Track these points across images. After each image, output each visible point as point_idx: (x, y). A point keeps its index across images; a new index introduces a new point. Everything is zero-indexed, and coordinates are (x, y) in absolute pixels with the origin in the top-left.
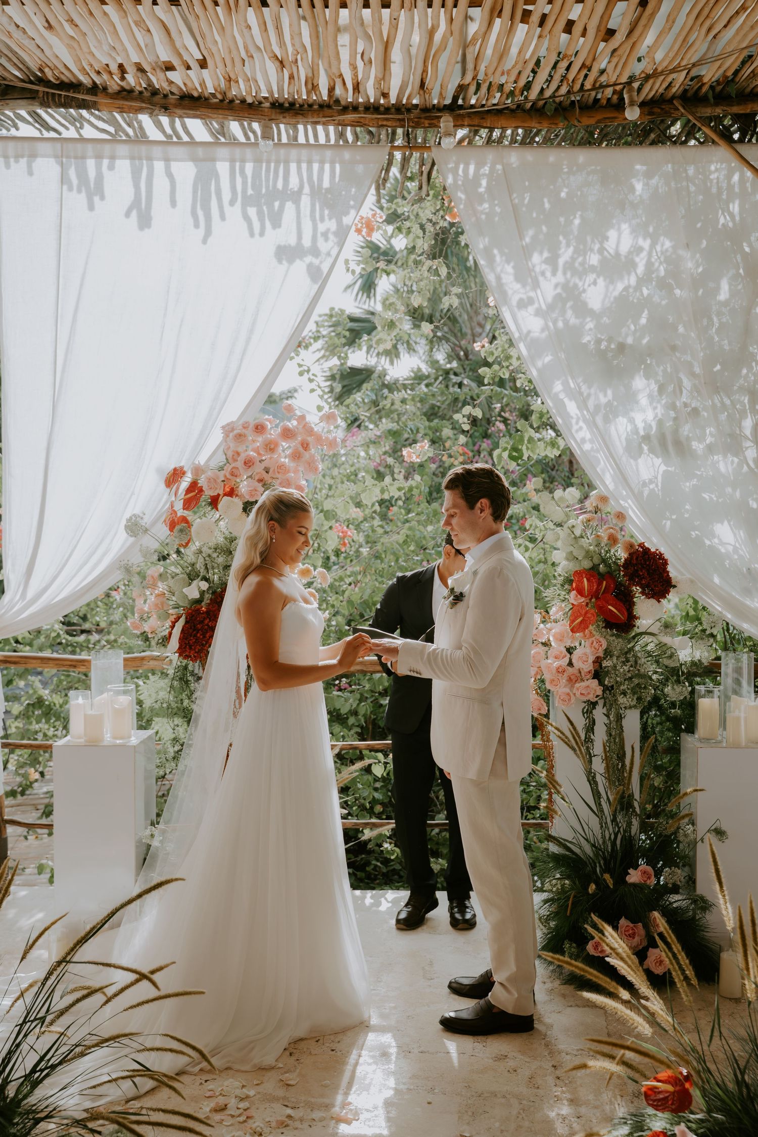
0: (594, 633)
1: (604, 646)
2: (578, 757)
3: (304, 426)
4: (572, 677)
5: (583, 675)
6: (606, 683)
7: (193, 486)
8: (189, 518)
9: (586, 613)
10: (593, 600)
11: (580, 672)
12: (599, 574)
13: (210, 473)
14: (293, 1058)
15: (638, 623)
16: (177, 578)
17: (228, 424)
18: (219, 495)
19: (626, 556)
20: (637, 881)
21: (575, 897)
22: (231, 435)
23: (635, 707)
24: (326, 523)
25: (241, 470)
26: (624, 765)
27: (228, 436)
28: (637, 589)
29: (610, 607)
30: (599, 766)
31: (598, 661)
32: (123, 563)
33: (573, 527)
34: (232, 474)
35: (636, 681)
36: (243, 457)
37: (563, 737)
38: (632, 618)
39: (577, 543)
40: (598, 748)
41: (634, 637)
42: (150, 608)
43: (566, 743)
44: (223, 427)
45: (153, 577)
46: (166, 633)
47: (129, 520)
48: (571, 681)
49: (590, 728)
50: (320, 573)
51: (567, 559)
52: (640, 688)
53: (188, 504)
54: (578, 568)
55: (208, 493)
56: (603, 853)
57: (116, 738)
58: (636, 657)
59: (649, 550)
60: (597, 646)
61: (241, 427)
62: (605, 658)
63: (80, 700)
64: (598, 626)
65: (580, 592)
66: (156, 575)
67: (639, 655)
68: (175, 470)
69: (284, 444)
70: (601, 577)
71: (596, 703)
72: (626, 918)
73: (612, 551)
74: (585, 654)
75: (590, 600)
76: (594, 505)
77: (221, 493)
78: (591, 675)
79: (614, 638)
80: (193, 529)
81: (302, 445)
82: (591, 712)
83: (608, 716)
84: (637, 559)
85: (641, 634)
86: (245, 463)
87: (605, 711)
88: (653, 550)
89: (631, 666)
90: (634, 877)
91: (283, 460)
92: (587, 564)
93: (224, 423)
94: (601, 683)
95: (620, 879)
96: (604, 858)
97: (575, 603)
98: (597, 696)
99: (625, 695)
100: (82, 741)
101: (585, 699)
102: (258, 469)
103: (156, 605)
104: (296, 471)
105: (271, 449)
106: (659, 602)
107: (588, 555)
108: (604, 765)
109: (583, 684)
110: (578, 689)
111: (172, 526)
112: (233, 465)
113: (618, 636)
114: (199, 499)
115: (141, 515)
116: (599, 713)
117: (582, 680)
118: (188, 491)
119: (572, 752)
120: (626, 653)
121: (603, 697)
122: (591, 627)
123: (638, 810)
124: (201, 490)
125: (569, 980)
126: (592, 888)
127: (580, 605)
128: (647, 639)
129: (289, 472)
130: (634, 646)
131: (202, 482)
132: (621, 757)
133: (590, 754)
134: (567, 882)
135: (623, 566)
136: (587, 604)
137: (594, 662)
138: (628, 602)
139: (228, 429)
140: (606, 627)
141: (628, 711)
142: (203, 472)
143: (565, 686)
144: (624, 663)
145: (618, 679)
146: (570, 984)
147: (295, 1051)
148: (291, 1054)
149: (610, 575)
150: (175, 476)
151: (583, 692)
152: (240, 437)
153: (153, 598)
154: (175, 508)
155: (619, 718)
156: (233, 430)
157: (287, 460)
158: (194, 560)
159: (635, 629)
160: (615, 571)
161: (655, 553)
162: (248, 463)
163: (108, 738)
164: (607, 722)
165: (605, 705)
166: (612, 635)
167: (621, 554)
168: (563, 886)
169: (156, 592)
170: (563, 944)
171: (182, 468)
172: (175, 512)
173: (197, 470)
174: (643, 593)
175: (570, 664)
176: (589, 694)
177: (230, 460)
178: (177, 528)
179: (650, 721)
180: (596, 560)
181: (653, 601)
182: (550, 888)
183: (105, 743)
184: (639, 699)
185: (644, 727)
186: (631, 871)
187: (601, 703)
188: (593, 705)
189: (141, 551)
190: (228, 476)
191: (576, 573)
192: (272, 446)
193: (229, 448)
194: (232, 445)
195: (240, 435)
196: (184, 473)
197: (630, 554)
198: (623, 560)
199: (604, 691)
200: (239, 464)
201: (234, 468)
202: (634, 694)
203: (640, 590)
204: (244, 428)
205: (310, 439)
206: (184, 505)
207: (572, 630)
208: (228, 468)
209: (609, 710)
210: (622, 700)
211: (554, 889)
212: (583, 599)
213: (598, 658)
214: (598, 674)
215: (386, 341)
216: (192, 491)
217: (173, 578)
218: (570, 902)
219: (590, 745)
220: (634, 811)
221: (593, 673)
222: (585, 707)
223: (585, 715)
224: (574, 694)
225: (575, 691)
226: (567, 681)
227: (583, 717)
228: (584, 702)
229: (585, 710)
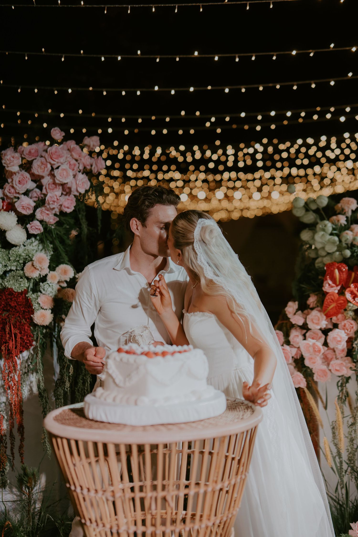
0: (347, 316)
1: (356, 328)
4: (327, 356)
5: (337, 352)
9: (338, 299)
11: (334, 352)
12: (349, 266)
31: (350, 341)
48: (327, 359)
54: (330, 261)
60: (349, 328)
62: (356, 339)
70: (350, 268)
71: (349, 377)
74: (339, 335)
75: (342, 288)
78: (345, 353)
82: (345, 386)
92: (338, 257)
94: (353, 360)
97: (329, 291)
98: (350, 372)
101: (340, 374)
107: (339, 250)
109: (339, 362)
110: (333, 366)
116: (352, 387)
117: (337, 359)
136: (339, 292)
137: (347, 342)
143: (322, 364)
149: (357, 267)
151: (338, 368)
175: (326, 344)
176: (343, 370)
187: (353, 378)
188: (346, 379)
191: (329, 265)
212: (335, 288)
213: (350, 339)
214: (351, 353)
221: (346, 350)
222: (339, 381)
223: (340, 388)
224: (330, 370)
225: (330, 368)
226: (324, 358)
227: (338, 389)
228: (339, 377)
229: (339, 384)
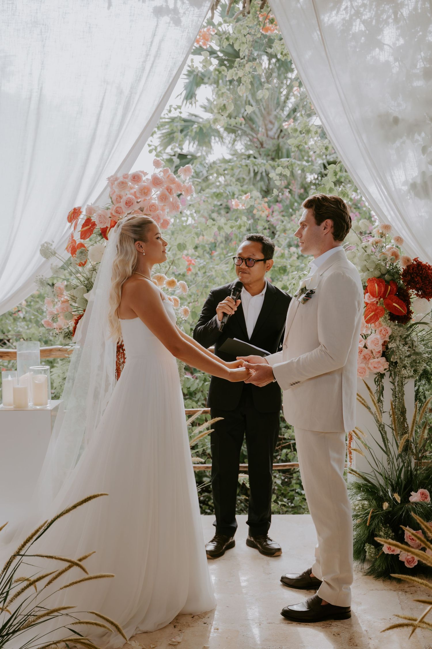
0: (383, 323)
1: (390, 333)
2: (372, 413)
3: (169, 176)
4: (366, 356)
5: (374, 353)
6: (392, 360)
7: (88, 221)
8: (86, 245)
9: (376, 309)
10: (382, 299)
11: (372, 353)
12: (386, 281)
13: (100, 212)
14: (176, 629)
15: (413, 316)
16: (78, 288)
17: (112, 176)
18: (107, 227)
19: (404, 268)
20: (418, 501)
21: (373, 512)
22: (116, 183)
23: (412, 376)
24: (178, 252)
25: (124, 209)
26: (405, 419)
27: (112, 184)
28: (413, 292)
29: (394, 304)
30: (387, 419)
31: (385, 344)
32: (38, 277)
33: (366, 247)
34: (117, 212)
35: (413, 357)
36: (124, 199)
37: (361, 399)
38: (410, 312)
39: (369, 259)
40: (387, 406)
41: (411, 327)
42: (58, 311)
43: (363, 404)
44: (109, 179)
45: (60, 288)
46: (71, 328)
47: (43, 246)
48: (366, 359)
49: (381, 392)
50: (181, 284)
51: (363, 271)
52: (416, 363)
53: (84, 235)
54: (371, 277)
55: (99, 227)
56: (391, 482)
57: (36, 405)
58: (412, 341)
59: (421, 263)
60: (384, 333)
61: (122, 178)
62: (389, 342)
63: (10, 378)
64: (385, 318)
65: (373, 295)
66: (62, 287)
67: (415, 339)
68: (75, 209)
69: (154, 189)
70: (388, 283)
71: (384, 374)
72: (409, 527)
73: (395, 264)
74: (377, 339)
75: (379, 299)
76: (380, 231)
77: (109, 226)
78: (381, 354)
79: (397, 326)
80: (89, 252)
81: (167, 190)
82: (381, 381)
83: (393, 383)
84: (413, 269)
85: (416, 324)
86: (126, 203)
87: (391, 379)
88: (424, 263)
89: (409, 347)
90: (415, 497)
91: (153, 201)
92: (377, 273)
93: (109, 176)
94: (388, 360)
95: (406, 499)
96: (392, 485)
97: (369, 302)
98: (385, 369)
99: (406, 368)
100: (12, 407)
101: (376, 371)
102: (137, 207)
103: (63, 309)
104: (163, 210)
105: (144, 193)
106: (429, 300)
107: (377, 267)
108: (391, 419)
109: (376, 360)
110: (371, 364)
111: (73, 251)
112: (117, 205)
113: (400, 326)
114: (92, 231)
115: (51, 242)
116: (386, 382)
117: (374, 358)
118: (84, 226)
119: (367, 410)
120: (405, 338)
121: (389, 370)
122: (380, 319)
123: (414, 451)
124: (94, 224)
125: (368, 573)
126: (386, 505)
127: (372, 304)
128: (420, 327)
129: (158, 210)
130: (410, 333)
131: (94, 218)
132: (403, 412)
133: (381, 411)
134: (366, 502)
135: (403, 275)
136: (377, 302)
137: (383, 345)
138: (406, 300)
139: (112, 180)
140: (390, 319)
141: (406, 380)
142: (95, 211)
143: (362, 363)
144: (404, 345)
145: (401, 356)
146: (370, 575)
147: (177, 624)
148: (175, 627)
149: (393, 282)
150: (75, 214)
151: (376, 366)
152: (123, 185)
153: (59, 304)
154: (74, 239)
155: (401, 385)
156: (116, 179)
157: (157, 202)
158: (89, 276)
159: (411, 320)
160: (397, 278)
161: (425, 266)
162: (129, 203)
163: (30, 405)
164: (393, 387)
165: (391, 375)
166: (396, 325)
167: (401, 267)
168: (363, 505)
169: (63, 299)
170: (364, 546)
171: (80, 208)
172: (74, 241)
173: (90, 210)
174: (417, 295)
175: (365, 347)
176: (380, 367)
177: (114, 202)
178: (78, 251)
179: (421, 388)
180: (384, 271)
181: (425, 300)
182: (354, 507)
183: (29, 408)
184: (415, 371)
185: (417, 392)
186: (413, 493)
187: (387, 374)
188: (382, 376)
189: (52, 268)
190: (114, 214)
191: (369, 280)
192: (146, 191)
193: (115, 192)
194: (116, 190)
195: (123, 183)
196: (81, 212)
197: (407, 266)
198: (402, 270)
199: (389, 365)
200: (122, 204)
201: (117, 207)
202: (412, 367)
203: (416, 292)
204: (124, 178)
205: (173, 186)
206: (81, 236)
207: (367, 322)
208: (113, 208)
209: (394, 380)
210: (404, 372)
211: (357, 508)
212: (375, 299)
213: (385, 342)
214: (386, 353)
215: (220, 120)
216: (87, 225)
217: (74, 289)
218: (369, 516)
219: (380, 404)
220: (412, 452)
221: (382, 352)
222: (376, 378)
223: (377, 383)
224: (369, 368)
225: (370, 366)
226: (363, 359)
227: (376, 384)
228: (376, 374)
229: (376, 380)
